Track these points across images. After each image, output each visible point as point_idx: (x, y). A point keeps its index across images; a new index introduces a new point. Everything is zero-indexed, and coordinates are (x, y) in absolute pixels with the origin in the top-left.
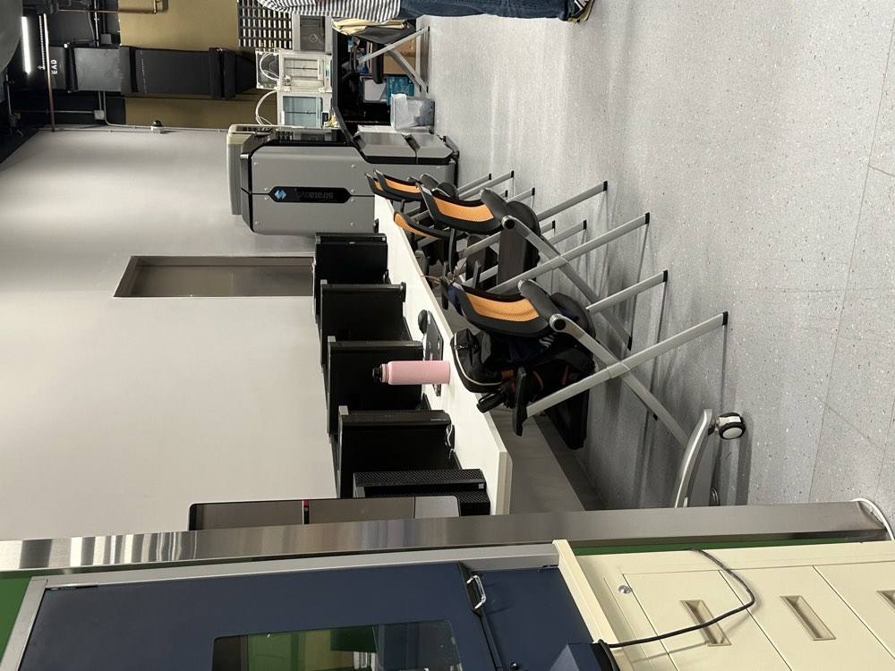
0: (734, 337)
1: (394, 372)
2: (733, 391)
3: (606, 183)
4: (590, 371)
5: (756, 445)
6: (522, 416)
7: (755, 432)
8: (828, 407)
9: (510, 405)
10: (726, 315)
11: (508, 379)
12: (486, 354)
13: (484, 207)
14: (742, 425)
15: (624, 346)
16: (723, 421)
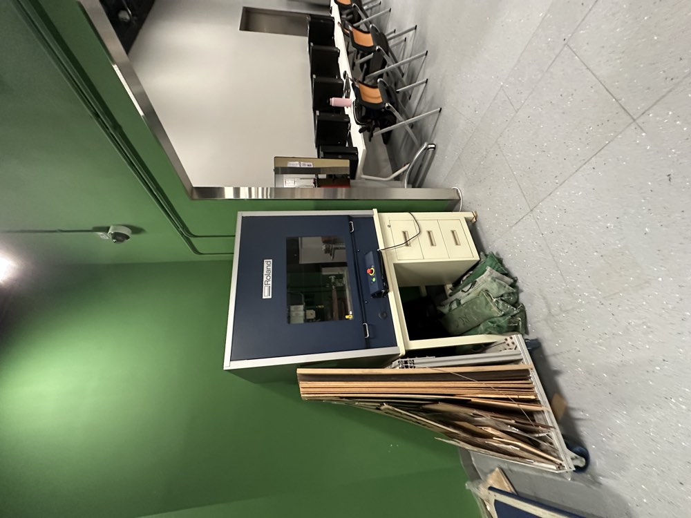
0: (441, 118)
1: (334, 101)
2: (435, 135)
3: (416, 26)
4: (395, 123)
5: (436, 155)
6: (371, 136)
7: (438, 151)
8: (459, 158)
9: (369, 131)
10: (441, 109)
11: (369, 123)
12: (363, 114)
13: (369, 36)
14: (434, 148)
15: (408, 98)
16: (430, 146)
